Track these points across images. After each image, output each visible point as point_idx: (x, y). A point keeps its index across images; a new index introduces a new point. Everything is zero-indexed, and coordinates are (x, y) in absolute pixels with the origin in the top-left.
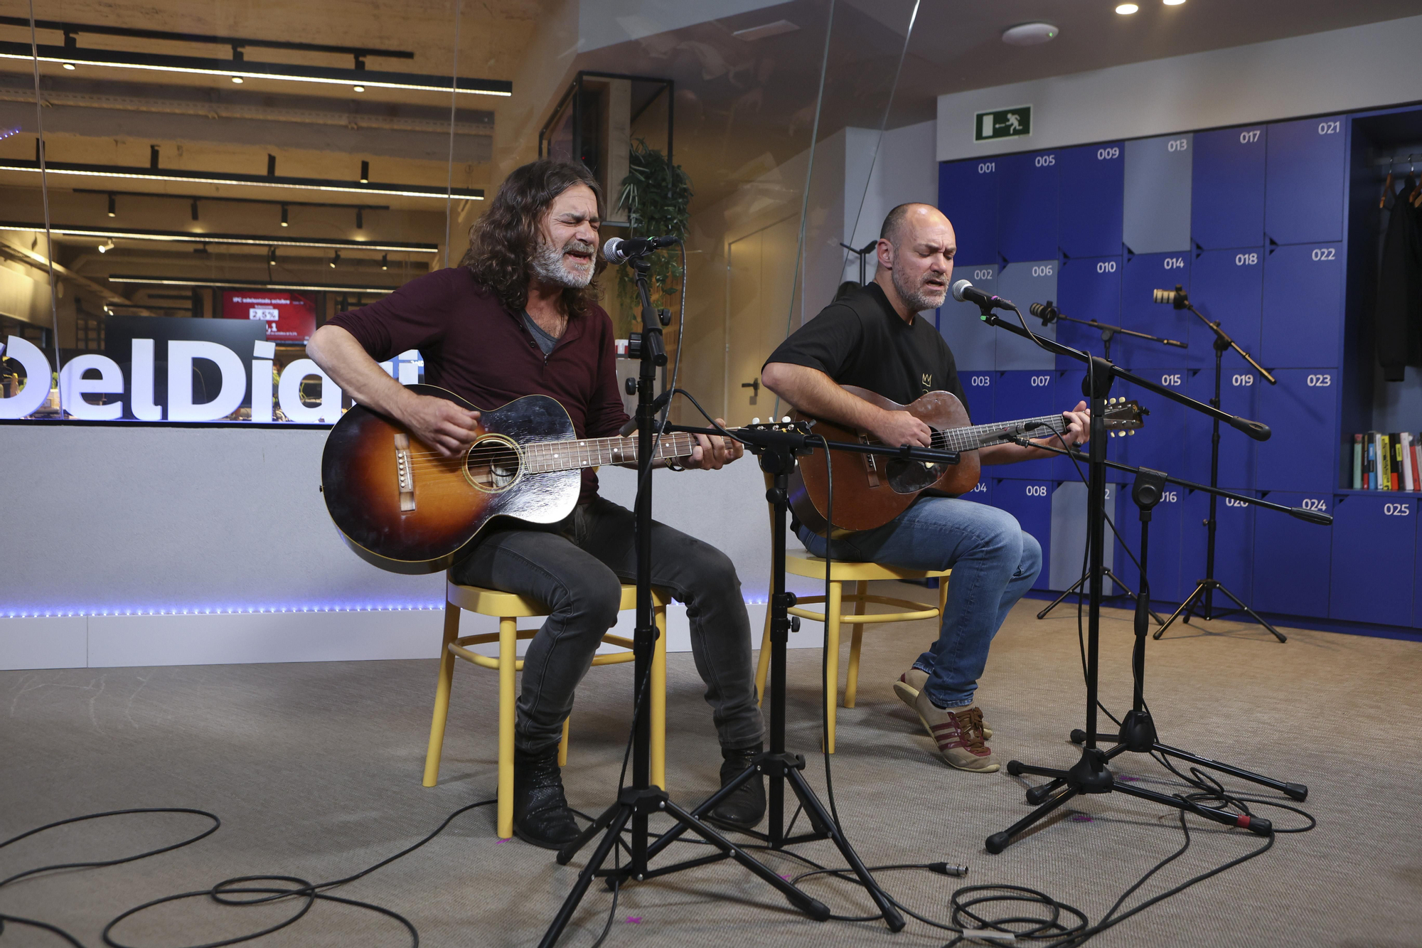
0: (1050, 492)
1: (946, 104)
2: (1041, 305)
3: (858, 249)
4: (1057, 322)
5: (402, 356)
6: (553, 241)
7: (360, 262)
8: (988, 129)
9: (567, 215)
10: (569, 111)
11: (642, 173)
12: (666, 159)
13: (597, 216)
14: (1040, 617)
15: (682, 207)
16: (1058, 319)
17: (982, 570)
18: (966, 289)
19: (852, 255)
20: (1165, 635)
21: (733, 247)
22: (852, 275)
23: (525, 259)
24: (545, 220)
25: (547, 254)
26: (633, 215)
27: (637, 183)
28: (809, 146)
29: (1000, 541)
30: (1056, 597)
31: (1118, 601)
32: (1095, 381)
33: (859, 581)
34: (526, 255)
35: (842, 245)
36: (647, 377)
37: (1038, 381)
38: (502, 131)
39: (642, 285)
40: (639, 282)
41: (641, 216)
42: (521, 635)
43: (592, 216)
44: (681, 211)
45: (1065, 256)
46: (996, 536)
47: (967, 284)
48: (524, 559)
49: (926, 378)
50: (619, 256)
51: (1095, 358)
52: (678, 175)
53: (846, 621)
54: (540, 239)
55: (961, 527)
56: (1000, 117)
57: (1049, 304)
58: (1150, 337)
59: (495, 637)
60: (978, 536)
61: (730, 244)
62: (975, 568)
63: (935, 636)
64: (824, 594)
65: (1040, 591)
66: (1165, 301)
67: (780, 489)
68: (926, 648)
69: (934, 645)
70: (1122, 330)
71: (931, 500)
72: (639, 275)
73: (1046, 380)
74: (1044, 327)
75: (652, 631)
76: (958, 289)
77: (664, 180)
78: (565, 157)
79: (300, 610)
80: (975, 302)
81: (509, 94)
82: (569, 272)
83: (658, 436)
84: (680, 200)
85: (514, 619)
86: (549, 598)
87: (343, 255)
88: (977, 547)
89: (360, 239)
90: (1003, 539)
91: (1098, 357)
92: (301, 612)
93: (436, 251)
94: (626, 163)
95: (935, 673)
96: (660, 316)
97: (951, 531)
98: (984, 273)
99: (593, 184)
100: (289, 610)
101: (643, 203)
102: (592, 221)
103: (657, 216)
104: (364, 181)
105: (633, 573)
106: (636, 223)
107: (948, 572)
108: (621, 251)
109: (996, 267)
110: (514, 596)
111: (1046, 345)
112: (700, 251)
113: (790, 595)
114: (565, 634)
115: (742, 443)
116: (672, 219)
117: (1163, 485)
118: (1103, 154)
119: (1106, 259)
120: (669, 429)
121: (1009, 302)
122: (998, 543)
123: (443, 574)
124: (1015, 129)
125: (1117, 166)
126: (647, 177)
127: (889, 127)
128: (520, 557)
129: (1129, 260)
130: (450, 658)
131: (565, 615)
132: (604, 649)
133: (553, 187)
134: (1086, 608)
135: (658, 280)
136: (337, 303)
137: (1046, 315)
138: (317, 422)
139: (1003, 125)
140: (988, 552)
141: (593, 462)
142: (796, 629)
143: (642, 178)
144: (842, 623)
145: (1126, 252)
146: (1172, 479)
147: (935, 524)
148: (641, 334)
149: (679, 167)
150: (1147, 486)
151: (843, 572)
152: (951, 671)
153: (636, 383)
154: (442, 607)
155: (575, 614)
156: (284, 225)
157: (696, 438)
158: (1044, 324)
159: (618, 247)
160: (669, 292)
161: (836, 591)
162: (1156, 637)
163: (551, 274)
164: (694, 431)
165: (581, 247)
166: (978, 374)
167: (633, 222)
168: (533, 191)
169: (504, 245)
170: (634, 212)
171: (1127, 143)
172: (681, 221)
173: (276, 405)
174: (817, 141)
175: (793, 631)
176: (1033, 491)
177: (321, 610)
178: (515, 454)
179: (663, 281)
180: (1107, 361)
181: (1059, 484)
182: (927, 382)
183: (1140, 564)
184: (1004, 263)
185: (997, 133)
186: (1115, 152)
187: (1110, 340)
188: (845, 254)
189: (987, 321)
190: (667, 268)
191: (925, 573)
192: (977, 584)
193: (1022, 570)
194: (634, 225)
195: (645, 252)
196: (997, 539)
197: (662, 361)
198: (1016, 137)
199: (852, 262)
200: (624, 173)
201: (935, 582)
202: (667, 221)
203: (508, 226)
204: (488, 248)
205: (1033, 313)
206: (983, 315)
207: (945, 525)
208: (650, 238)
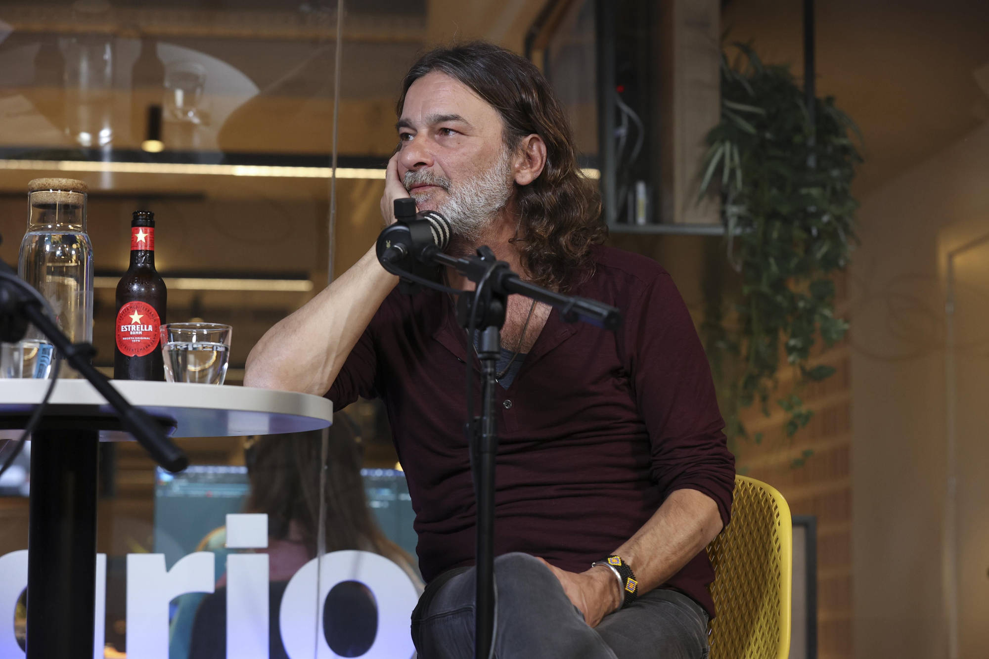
11: (748, 116)
12: (800, 83)
15: (838, 187)
21: (960, 261)
26: (733, 210)
27: (740, 139)
41: (750, 210)
44: (837, 196)
52: (828, 118)
61: (951, 256)
77: (798, 129)
84: (835, 173)
94: (712, 100)
101: (754, 183)
103: (785, 209)
104: (153, 146)
106: (737, 225)
116: (818, 215)
126: (761, 125)
135: (791, 350)
143: (749, 128)
149: (830, 100)
160: (818, 377)
167: (732, 222)
170: (735, 203)
172: (839, 218)
179: (803, 351)
190: (810, 322)
194: (735, 230)
200: (710, 119)
202: (807, 218)
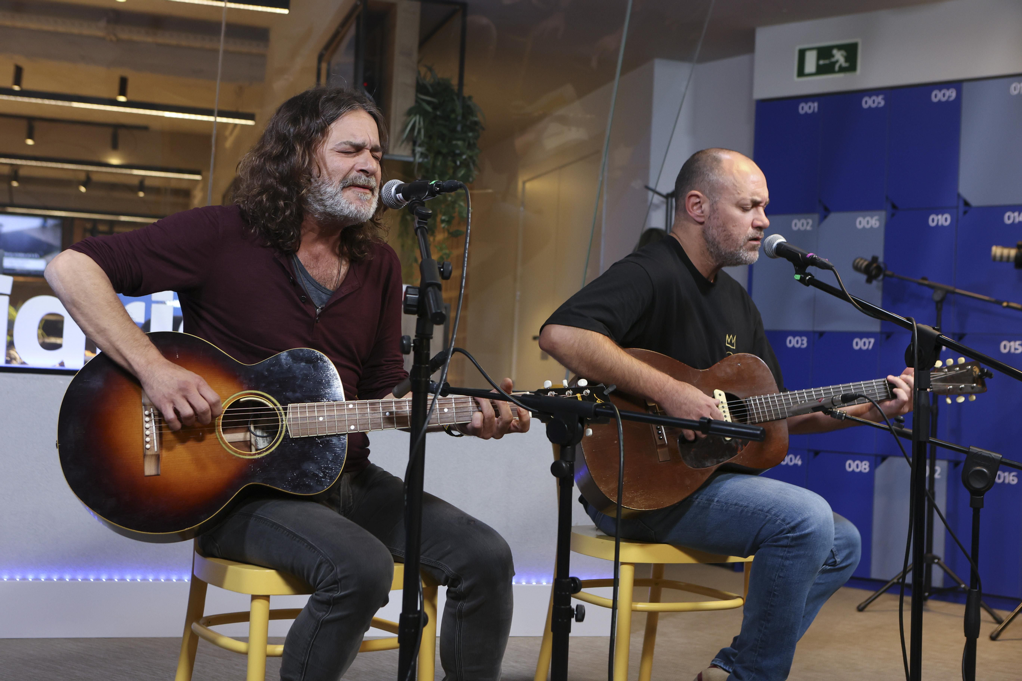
0: (873, 467)
1: (765, 36)
2: (866, 260)
3: (664, 192)
4: (883, 279)
5: (156, 296)
6: (329, 174)
7: (113, 187)
8: (811, 65)
9: (345, 143)
10: (352, 32)
11: (429, 103)
12: (456, 88)
13: (378, 144)
14: (861, 609)
15: (472, 141)
16: (885, 276)
17: (787, 558)
18: (779, 245)
19: (657, 199)
20: (1003, 635)
21: (528, 185)
22: (657, 220)
23: (298, 193)
24: (319, 150)
25: (323, 188)
26: (419, 149)
27: (424, 114)
28: (612, 78)
29: (808, 527)
30: (878, 586)
31: (947, 594)
32: (920, 351)
33: (654, 564)
34: (300, 187)
35: (647, 188)
36: (424, 336)
37: (861, 344)
38: (278, 49)
39: (422, 233)
40: (419, 230)
41: (427, 150)
42: (275, 615)
43: (373, 144)
44: (470, 146)
45: (894, 207)
46: (803, 521)
47: (781, 239)
48: (285, 529)
49: (730, 340)
50: (398, 200)
51: (920, 325)
52: (469, 107)
53: (638, 609)
54: (315, 172)
55: (766, 509)
56: (824, 53)
57: (875, 259)
58: (986, 298)
59: (244, 617)
60: (784, 520)
61: (524, 183)
62: (779, 557)
63: (736, 629)
64: (612, 577)
65: (861, 580)
66: (1005, 259)
67: (566, 462)
68: (727, 643)
69: (735, 639)
70: (958, 291)
71: (733, 476)
72: (419, 222)
73: (870, 343)
74: (868, 285)
75: (419, 618)
76: (770, 244)
77: (453, 111)
78: (345, 83)
79: (24, 579)
80: (789, 259)
81: (285, 11)
82: (351, 203)
83: (434, 400)
84: (470, 134)
85: (267, 598)
86: (312, 575)
87: (95, 178)
88: (781, 532)
89: (115, 161)
90: (812, 524)
91: (923, 324)
92: (25, 581)
93: (198, 177)
94: (413, 92)
95: (735, 673)
96: (440, 268)
97: (753, 513)
98: (802, 224)
99: (374, 110)
100: (12, 579)
101: (429, 136)
102: (373, 150)
103: (445, 151)
104: (122, 98)
105: (401, 550)
106: (420, 157)
107: (751, 558)
108: (400, 195)
109: (816, 216)
110: (272, 573)
111: (866, 309)
112: (490, 191)
113: (574, 580)
114: (331, 616)
115: (529, 410)
116: (461, 155)
117: (996, 466)
118: (938, 96)
119: (940, 211)
120: (447, 390)
121: (826, 261)
122: (805, 529)
123: (191, 542)
124: (840, 67)
125: (953, 110)
126: (435, 107)
127: (702, 59)
128: (279, 526)
129: (965, 212)
130: (193, 639)
131: (331, 594)
132: (372, 633)
133: (330, 112)
134: (908, 599)
135: (443, 221)
136: (85, 230)
137: (871, 271)
138: (58, 367)
139: (827, 62)
140: (794, 539)
141: (362, 427)
142: (580, 618)
143: (429, 109)
144: (634, 611)
145: (961, 204)
146: (1008, 461)
147: (736, 504)
148: (419, 288)
149: (470, 98)
150: (978, 468)
151: (632, 553)
152: (752, 671)
153: (412, 341)
154: (187, 579)
155: (342, 593)
156: (30, 142)
157: (478, 404)
158: (869, 281)
159: (398, 190)
160: (455, 236)
161: (626, 576)
162: (994, 638)
163: (329, 210)
164: (476, 394)
165: (363, 180)
166: (795, 334)
167: (418, 156)
168: (307, 119)
169: (275, 178)
170: (420, 146)
171: (965, 85)
172: (471, 157)
173: (10, 345)
174: (623, 73)
175: (577, 620)
176: (854, 466)
177: (49, 579)
178: (276, 415)
179: (449, 222)
180: (934, 329)
181: (884, 459)
182: (731, 343)
183: (970, 557)
184: (826, 212)
185: (822, 70)
186: (951, 94)
187: (942, 301)
188: (650, 198)
189: (802, 280)
190: (454, 208)
191: (727, 558)
192: (781, 575)
193: (838, 560)
194: (419, 159)
195: (426, 197)
196: (805, 524)
197: (440, 319)
198: (841, 75)
199: (657, 207)
200: (410, 103)
201: (737, 567)
202: (455, 156)
203: (279, 158)
204: (257, 183)
205: (857, 268)
206: (797, 273)
207: (746, 507)
208: (433, 182)
